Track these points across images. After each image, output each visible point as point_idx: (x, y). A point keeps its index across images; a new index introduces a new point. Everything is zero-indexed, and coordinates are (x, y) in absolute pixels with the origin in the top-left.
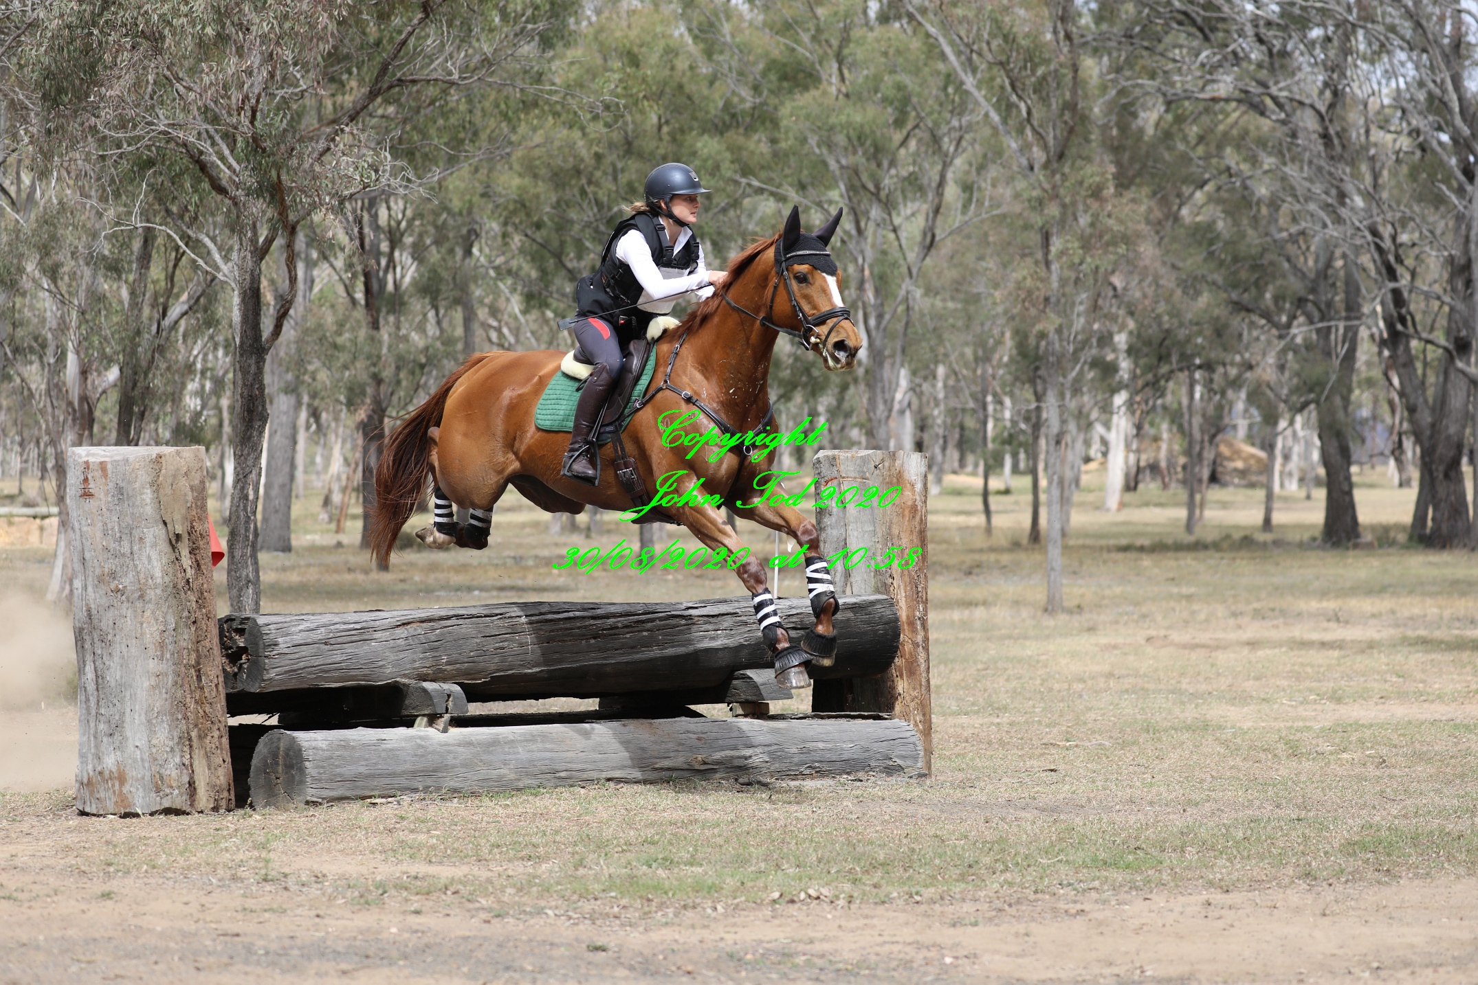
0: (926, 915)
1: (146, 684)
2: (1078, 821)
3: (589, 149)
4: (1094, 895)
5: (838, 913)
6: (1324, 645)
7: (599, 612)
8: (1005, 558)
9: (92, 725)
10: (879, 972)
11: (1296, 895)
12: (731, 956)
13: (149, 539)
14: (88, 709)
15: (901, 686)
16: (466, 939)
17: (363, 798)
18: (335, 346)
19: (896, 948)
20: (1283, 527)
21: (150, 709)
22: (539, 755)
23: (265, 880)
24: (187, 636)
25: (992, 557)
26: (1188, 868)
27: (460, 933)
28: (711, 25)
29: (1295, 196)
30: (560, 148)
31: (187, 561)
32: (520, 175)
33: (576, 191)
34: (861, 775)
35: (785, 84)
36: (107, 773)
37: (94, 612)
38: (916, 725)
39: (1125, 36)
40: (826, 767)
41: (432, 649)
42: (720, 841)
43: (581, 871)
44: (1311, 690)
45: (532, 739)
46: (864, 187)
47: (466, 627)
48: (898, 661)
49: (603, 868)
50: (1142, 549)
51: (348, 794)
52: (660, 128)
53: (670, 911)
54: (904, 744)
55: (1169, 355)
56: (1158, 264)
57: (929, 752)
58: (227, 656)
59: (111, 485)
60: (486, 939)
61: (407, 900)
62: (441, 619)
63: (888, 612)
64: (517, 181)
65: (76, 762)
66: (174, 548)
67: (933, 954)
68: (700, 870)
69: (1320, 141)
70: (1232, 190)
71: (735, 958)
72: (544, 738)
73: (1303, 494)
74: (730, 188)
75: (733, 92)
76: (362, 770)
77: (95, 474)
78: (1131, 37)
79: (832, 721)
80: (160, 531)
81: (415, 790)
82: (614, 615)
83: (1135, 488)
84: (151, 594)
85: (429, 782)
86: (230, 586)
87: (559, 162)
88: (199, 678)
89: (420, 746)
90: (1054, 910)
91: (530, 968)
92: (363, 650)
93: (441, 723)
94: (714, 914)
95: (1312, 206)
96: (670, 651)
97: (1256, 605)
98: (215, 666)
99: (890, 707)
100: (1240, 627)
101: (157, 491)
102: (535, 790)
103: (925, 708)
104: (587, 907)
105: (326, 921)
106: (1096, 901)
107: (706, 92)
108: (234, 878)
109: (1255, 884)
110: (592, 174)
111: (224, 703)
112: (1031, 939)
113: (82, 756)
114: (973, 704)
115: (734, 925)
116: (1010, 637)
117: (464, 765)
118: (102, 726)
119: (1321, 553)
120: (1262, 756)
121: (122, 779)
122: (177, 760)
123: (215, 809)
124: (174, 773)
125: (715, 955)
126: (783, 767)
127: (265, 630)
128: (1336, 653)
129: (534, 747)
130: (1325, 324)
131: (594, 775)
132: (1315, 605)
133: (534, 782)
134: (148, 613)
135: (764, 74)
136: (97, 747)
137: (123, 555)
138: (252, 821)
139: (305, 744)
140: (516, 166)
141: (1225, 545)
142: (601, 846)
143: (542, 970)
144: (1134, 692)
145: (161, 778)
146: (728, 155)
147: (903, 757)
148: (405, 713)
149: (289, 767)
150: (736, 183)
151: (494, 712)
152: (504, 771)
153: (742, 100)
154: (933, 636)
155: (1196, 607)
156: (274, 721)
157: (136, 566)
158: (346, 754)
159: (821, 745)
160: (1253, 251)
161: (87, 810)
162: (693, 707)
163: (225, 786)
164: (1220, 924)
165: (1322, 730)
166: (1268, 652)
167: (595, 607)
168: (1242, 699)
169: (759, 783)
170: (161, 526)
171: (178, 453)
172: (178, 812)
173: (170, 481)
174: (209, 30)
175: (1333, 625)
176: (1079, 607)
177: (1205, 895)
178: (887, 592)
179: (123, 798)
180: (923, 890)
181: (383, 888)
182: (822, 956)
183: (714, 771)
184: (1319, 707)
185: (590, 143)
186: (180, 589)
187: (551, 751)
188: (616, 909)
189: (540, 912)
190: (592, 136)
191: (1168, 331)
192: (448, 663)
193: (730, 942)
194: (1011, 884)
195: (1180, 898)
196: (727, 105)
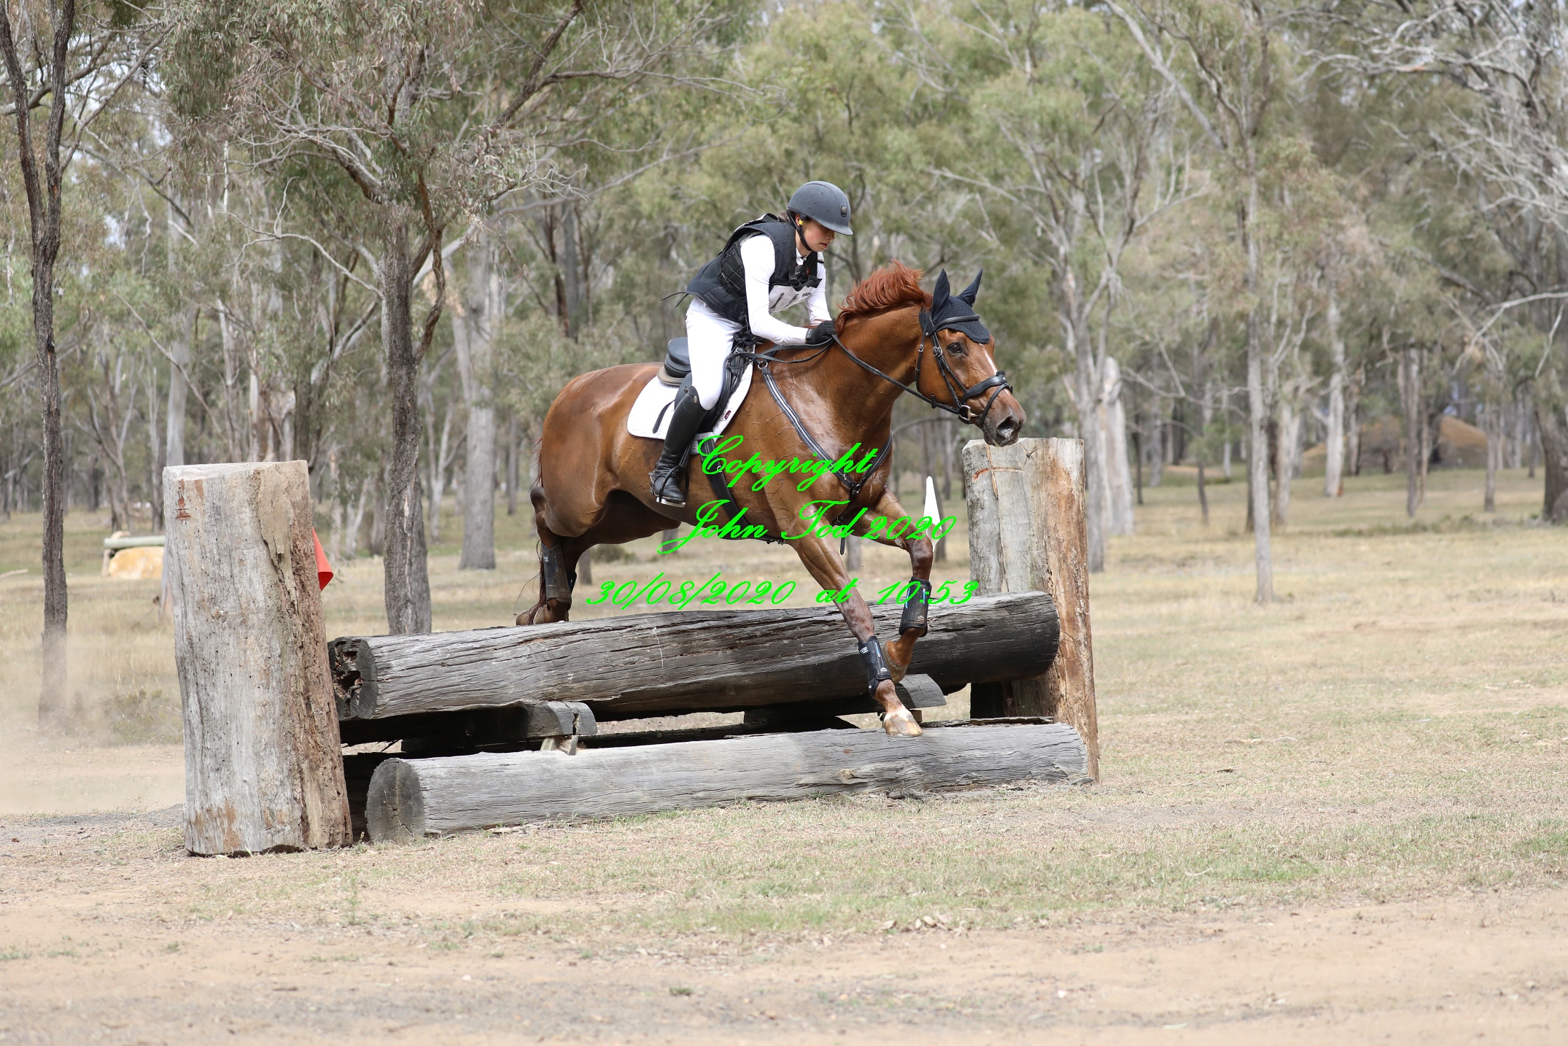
0: (1048, 941)
1: (252, 715)
2: (1239, 827)
3: (779, 146)
4: (1238, 911)
5: (950, 942)
6: (1536, 624)
7: (736, 620)
8: (1220, 548)
9: (198, 760)
10: (983, 1011)
11: (1459, 904)
12: (822, 997)
13: (250, 561)
14: (193, 743)
15: (1064, 687)
16: (542, 985)
17: (487, 828)
18: (527, 357)
19: (1005, 982)
20: (1505, 505)
21: (257, 741)
22: (674, 775)
23: (352, 924)
24: (294, 662)
25: (1207, 547)
26: (1346, 877)
27: (538, 979)
28: (899, 15)
29: (1501, 168)
30: (749, 147)
31: (290, 583)
32: (710, 175)
33: (767, 190)
34: (1021, 783)
35: (977, 73)
36: (215, 810)
37: (195, 640)
38: (1080, 728)
39: (1323, 11)
40: (984, 776)
41: (557, 667)
42: (851, 862)
43: (693, 902)
44: (1515, 674)
45: (667, 758)
46: (1060, 174)
47: (594, 642)
48: (1059, 661)
49: (717, 897)
50: (1360, 533)
51: (470, 824)
52: (850, 123)
53: (772, 946)
54: (1067, 749)
55: (1379, 335)
56: (1365, 242)
57: (1095, 756)
58: (339, 682)
59: (208, 505)
60: (563, 985)
61: (492, 943)
62: (567, 634)
63: (1045, 610)
64: (706, 181)
65: (183, 799)
66: (276, 568)
67: (1046, 987)
68: (818, 897)
69: (1524, 110)
70: (1440, 163)
71: (827, 1000)
72: (679, 755)
73: (1526, 471)
74: (923, 181)
75: (925, 85)
76: (484, 797)
77: (190, 494)
78: (1329, 11)
79: (990, 727)
80: (261, 552)
81: (542, 817)
82: (752, 624)
83: (1357, 473)
84: (253, 619)
85: (557, 808)
86: (389, 607)
87: (749, 160)
88: (308, 706)
89: (545, 770)
90: (1190, 930)
91: (599, 1018)
92: (483, 670)
93: (569, 744)
94: (819, 948)
95: (1520, 178)
96: (813, 660)
97: (1473, 587)
98: (325, 695)
99: (1052, 710)
100: (1454, 610)
101: (256, 510)
102: (671, 812)
103: (1089, 709)
104: (683, 943)
105: (397, 970)
106: (1238, 919)
107: (895, 81)
108: (320, 922)
109: (1414, 893)
110: (784, 173)
111: (337, 731)
112: (1156, 966)
113: (189, 793)
114: (1163, 702)
115: (838, 960)
116: (1215, 629)
117: (597, 789)
118: (208, 761)
119: (1542, 532)
120: (1454, 747)
121: (231, 816)
122: (288, 794)
123: (330, 845)
124: (285, 808)
125: (807, 996)
126: (938, 778)
127: (377, 653)
128: (1547, 634)
129: (668, 766)
130: (1538, 297)
131: (735, 794)
132: (1532, 584)
133: (670, 804)
134: (251, 639)
135: (954, 64)
136: (204, 783)
137: (223, 579)
138: (363, 857)
139: (421, 773)
140: (706, 166)
141: (1444, 526)
142: (723, 874)
143: (612, 1021)
144: (1334, 683)
145: (272, 813)
146: (919, 145)
147: (1066, 763)
148: (531, 735)
149: (407, 797)
150: (930, 175)
151: (623, 731)
152: (637, 793)
153: (933, 90)
154: (1094, 632)
155: (1410, 591)
156: (397, 747)
157: (236, 590)
158: (467, 781)
159: (978, 753)
160: (1461, 226)
161: (196, 850)
162: (843, 717)
163: (341, 820)
164: (1367, 941)
165: (1521, 716)
166: (1479, 635)
167: (731, 615)
168: (1439, 685)
169: (912, 796)
170: (262, 546)
171: (277, 468)
172: (289, 849)
173: (269, 498)
174: (339, 31)
175: (1548, 605)
176: (1290, 595)
177: (1358, 908)
178: (1045, 588)
179: (232, 837)
180: (1051, 913)
181: (470, 930)
182: (925, 993)
183: (863, 785)
184: (1522, 691)
185: (781, 139)
186: (284, 612)
187: (688, 770)
188: (715, 945)
189: (632, 950)
190: (782, 132)
191: (1377, 310)
192: (575, 681)
193: (828, 980)
194: (1149, 902)
195: (1332, 912)
196: (919, 96)
